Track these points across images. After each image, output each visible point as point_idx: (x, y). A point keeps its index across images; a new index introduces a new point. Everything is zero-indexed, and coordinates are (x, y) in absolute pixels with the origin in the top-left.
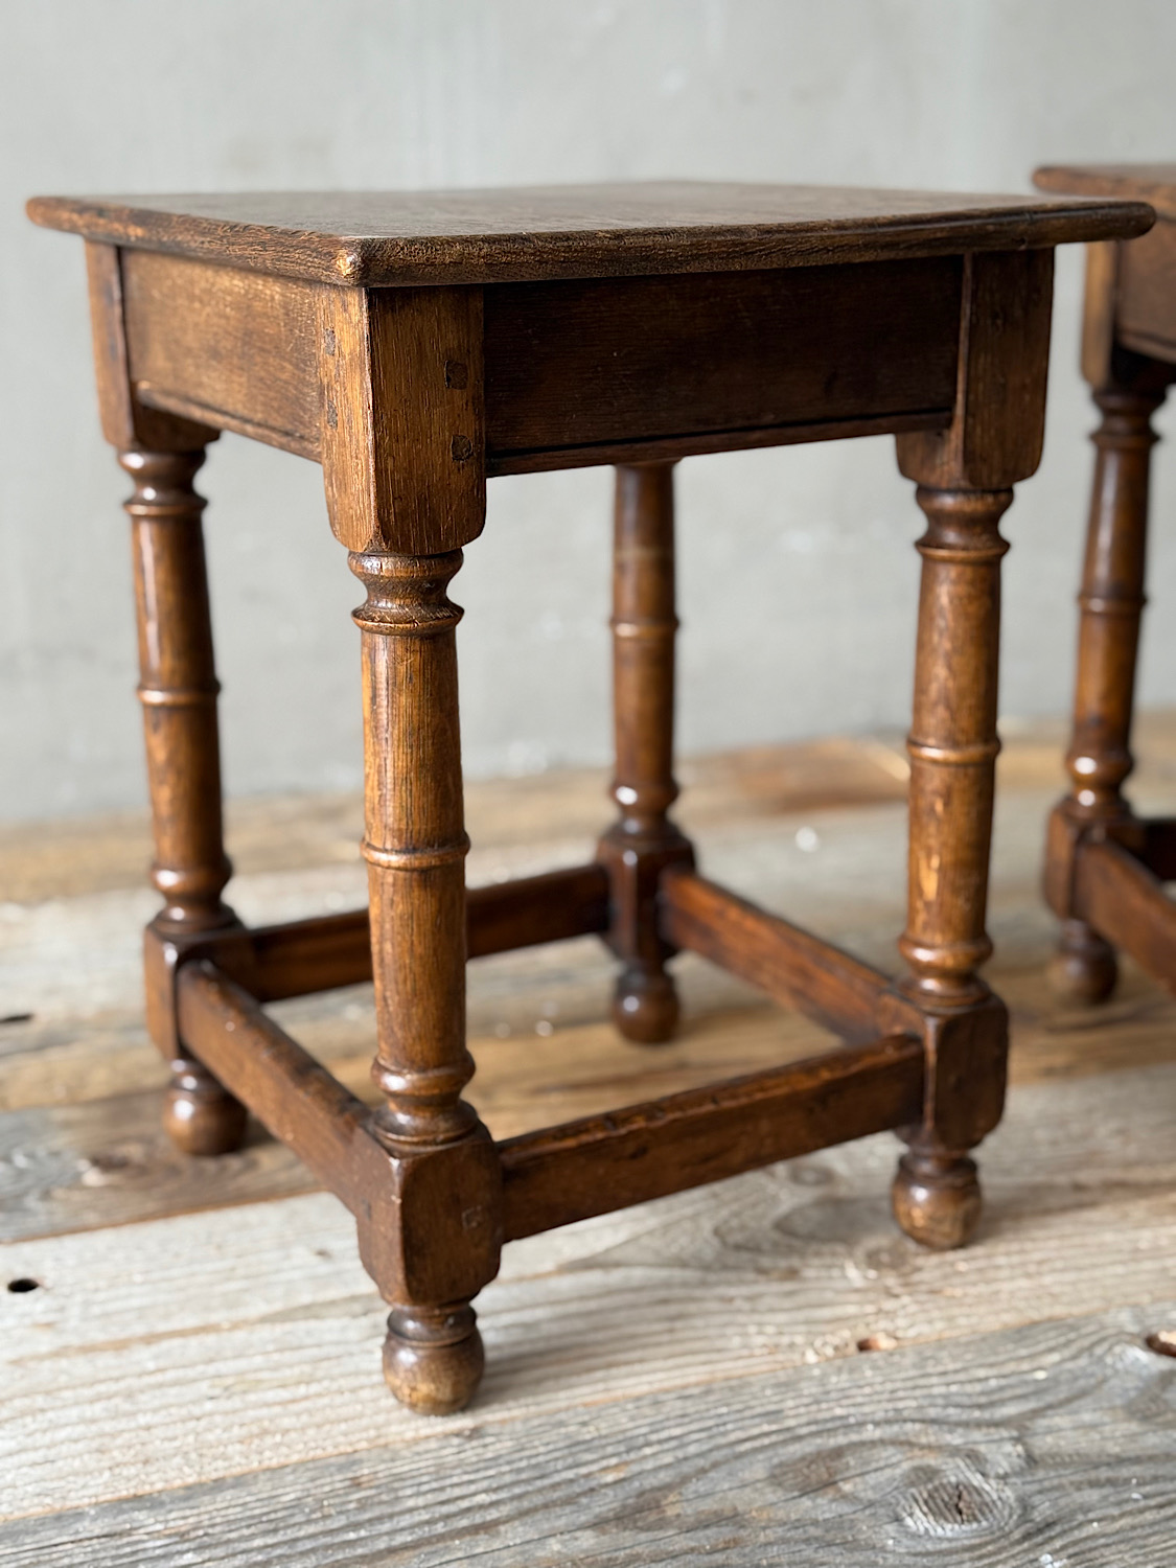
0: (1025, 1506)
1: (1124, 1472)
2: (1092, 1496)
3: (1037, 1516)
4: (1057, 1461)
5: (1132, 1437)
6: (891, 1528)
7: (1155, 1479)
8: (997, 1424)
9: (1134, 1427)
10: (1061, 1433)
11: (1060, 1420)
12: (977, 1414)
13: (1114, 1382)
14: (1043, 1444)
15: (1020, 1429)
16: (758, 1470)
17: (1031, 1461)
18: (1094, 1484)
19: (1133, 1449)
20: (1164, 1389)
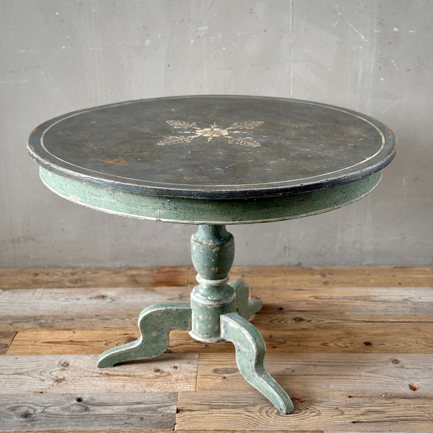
0: (35, 417)
1: (52, 416)
2: (44, 418)
3: (34, 419)
4: (46, 412)
5: (58, 412)
6: (15, 417)
7: (55, 417)
8: (44, 406)
9: (61, 410)
10: (51, 410)
11: (53, 408)
12: (44, 405)
13: (67, 404)
14: (46, 410)
15: (46, 408)
16: (8, 407)
17: (42, 412)
18: (46, 416)
19: (57, 413)
20: (71, 406)
